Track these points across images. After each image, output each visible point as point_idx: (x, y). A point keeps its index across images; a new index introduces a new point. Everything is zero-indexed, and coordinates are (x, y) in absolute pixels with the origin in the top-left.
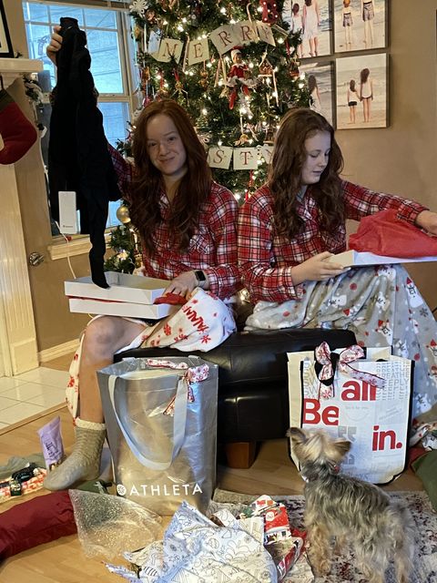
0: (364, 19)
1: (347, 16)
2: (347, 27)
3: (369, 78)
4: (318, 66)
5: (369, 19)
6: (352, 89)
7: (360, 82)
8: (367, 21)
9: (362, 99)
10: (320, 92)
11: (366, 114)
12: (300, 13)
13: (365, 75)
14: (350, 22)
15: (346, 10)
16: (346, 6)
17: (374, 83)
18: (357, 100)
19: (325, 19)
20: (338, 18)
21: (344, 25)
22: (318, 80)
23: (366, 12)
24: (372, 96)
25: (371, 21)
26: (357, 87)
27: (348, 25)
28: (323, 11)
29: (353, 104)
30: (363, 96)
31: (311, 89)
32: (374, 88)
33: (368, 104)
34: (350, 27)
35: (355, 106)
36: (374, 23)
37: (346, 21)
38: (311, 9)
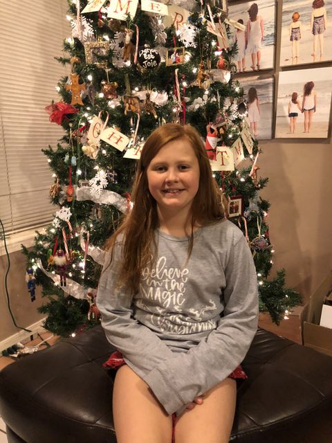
0: (314, 33)
1: (295, 31)
2: (294, 41)
3: (313, 91)
4: (259, 79)
5: (319, 32)
6: (294, 100)
7: (302, 94)
8: (317, 36)
9: (303, 110)
10: (260, 103)
11: (307, 125)
13: (308, 88)
14: (298, 36)
15: (294, 25)
16: (295, 20)
17: (317, 96)
18: (299, 112)
20: (285, 33)
21: (291, 40)
22: (259, 92)
23: (317, 26)
25: (322, 35)
26: (300, 99)
27: (296, 39)
28: (268, 26)
29: (294, 115)
30: (305, 108)
31: (251, 100)
32: (317, 100)
33: (310, 115)
34: (298, 42)
35: (295, 117)
36: (325, 37)
37: (294, 35)
38: (256, 24)
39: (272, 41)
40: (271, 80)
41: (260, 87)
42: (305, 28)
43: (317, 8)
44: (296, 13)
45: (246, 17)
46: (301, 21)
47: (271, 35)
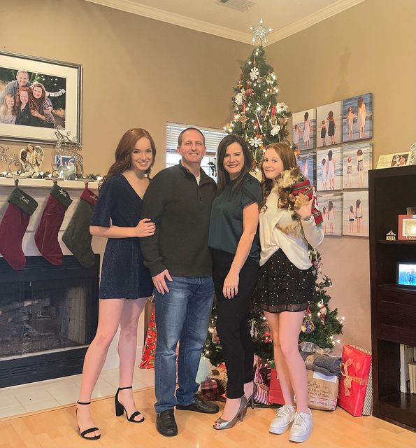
0: (358, 170)
1: (349, 168)
2: (349, 174)
3: (360, 206)
4: (334, 195)
5: (361, 170)
6: (351, 211)
7: (355, 207)
8: (360, 172)
9: (357, 217)
11: (359, 227)
12: (326, 164)
13: (358, 203)
14: (351, 171)
15: (349, 164)
16: (349, 162)
17: (363, 209)
18: (354, 219)
19: (338, 169)
20: (345, 168)
22: (334, 204)
23: (360, 167)
24: (362, 217)
25: (362, 172)
26: (354, 210)
29: (351, 220)
31: (330, 210)
32: (363, 211)
33: (360, 221)
34: (351, 174)
37: (349, 170)
38: (331, 163)
39: (339, 173)
40: (340, 197)
41: (333, 200)
42: (354, 167)
43: (359, 155)
44: (349, 157)
45: (327, 158)
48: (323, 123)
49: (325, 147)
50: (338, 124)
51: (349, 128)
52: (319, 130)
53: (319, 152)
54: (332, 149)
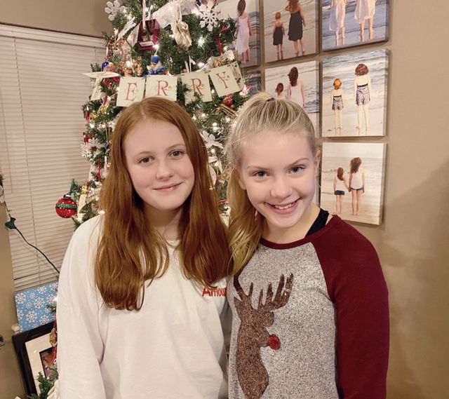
0: (357, 103)
2: (337, 110)
3: (360, 168)
5: (363, 103)
6: (340, 175)
8: (361, 106)
9: (350, 189)
11: (355, 206)
13: (355, 165)
14: (341, 106)
15: (336, 93)
16: (337, 88)
19: (312, 101)
20: (327, 100)
21: (333, 108)
23: (361, 96)
24: (363, 189)
25: (366, 106)
26: (346, 175)
27: (339, 108)
28: (309, 92)
29: (340, 193)
30: (352, 186)
32: (366, 179)
33: (358, 196)
34: (341, 111)
35: (342, 196)
36: (370, 109)
37: (336, 104)
38: (296, 91)
43: (360, 75)
44: (337, 80)
46: (343, 89)
47: (313, 103)
48: (278, 16)
49: (281, 61)
50: (309, 17)
51: (335, 23)
52: (269, 30)
53: (269, 72)
54: (297, 66)
